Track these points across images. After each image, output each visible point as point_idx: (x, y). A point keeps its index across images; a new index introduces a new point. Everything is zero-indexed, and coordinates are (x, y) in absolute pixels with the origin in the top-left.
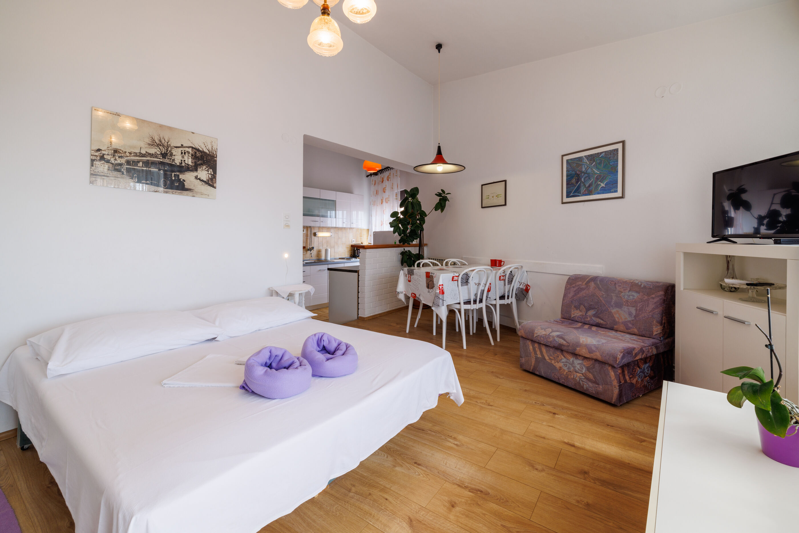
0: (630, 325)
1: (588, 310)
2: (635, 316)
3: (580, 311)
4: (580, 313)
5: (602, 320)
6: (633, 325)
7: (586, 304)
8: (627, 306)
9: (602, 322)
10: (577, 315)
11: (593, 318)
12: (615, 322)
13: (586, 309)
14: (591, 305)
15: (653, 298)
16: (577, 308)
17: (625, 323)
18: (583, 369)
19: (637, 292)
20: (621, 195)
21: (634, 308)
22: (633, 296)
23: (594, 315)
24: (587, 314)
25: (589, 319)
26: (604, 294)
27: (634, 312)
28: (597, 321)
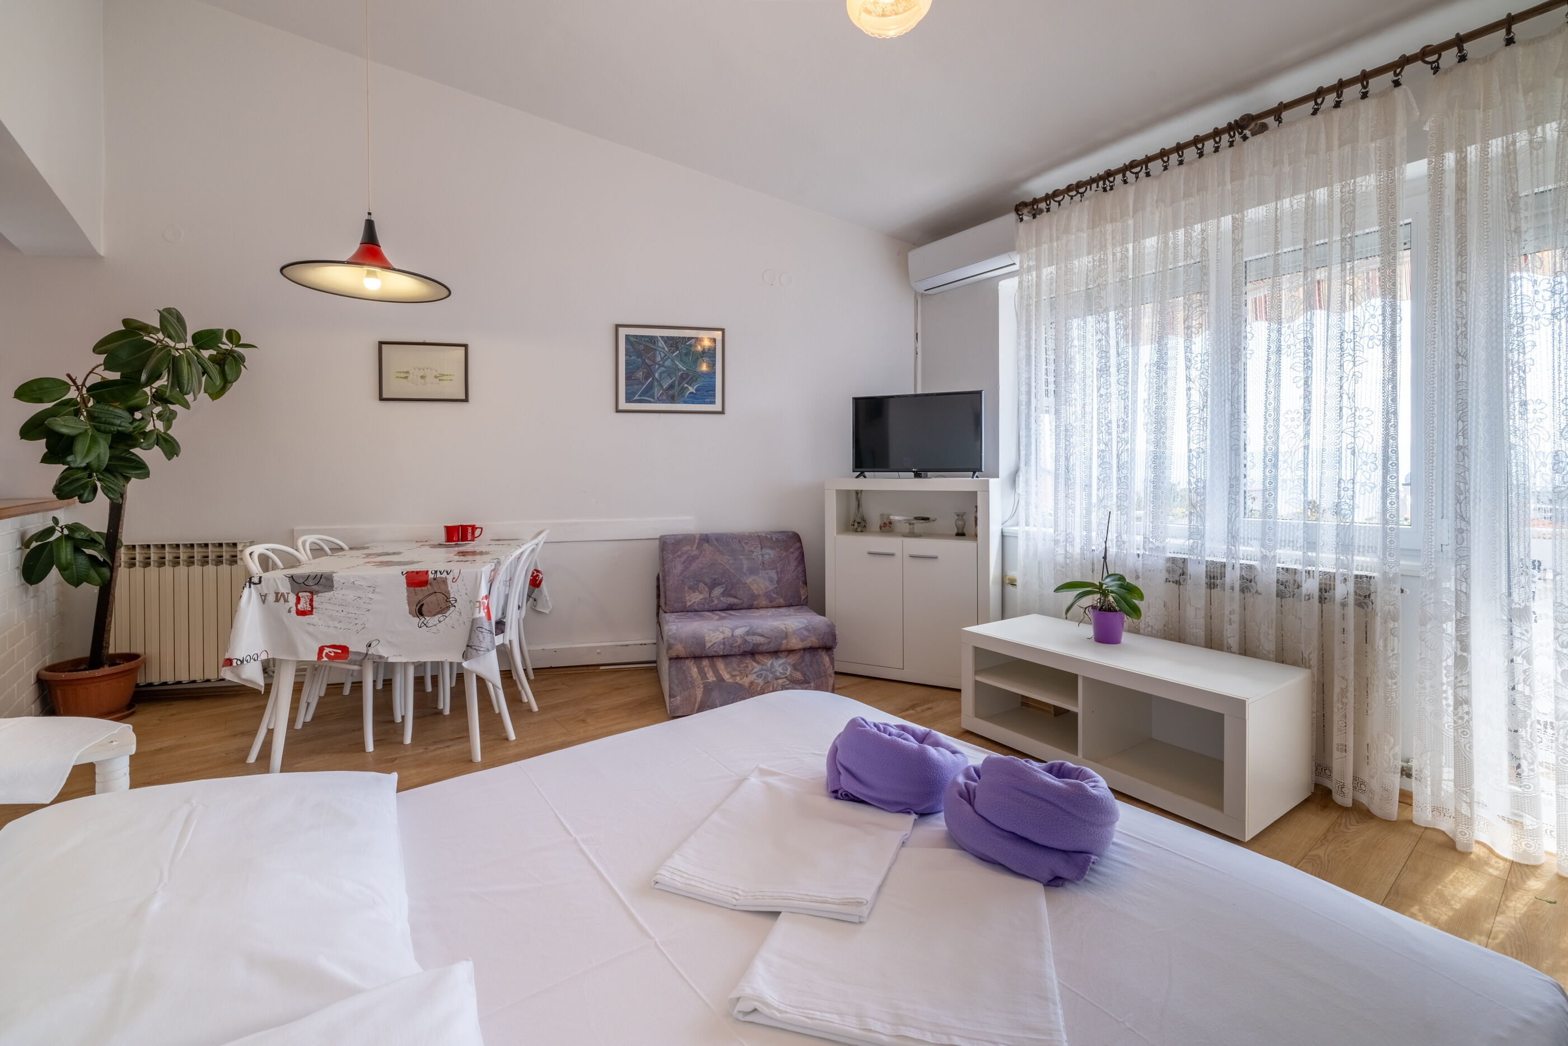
0: (774, 596)
1: (712, 587)
2: (777, 581)
3: (700, 592)
4: (701, 596)
5: (736, 597)
6: (778, 594)
7: (707, 580)
8: (764, 570)
9: (736, 601)
10: (697, 600)
11: (722, 599)
12: (754, 597)
13: (709, 588)
14: (715, 579)
15: (793, 553)
16: (693, 589)
17: (767, 595)
18: (787, 669)
19: (772, 548)
20: (720, 409)
21: (774, 571)
22: (769, 554)
23: (723, 594)
24: (712, 596)
25: (716, 602)
26: (729, 558)
27: (775, 577)
28: (729, 602)
